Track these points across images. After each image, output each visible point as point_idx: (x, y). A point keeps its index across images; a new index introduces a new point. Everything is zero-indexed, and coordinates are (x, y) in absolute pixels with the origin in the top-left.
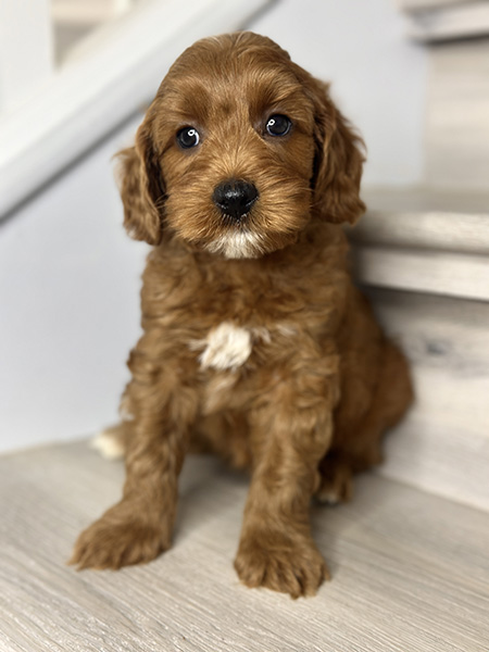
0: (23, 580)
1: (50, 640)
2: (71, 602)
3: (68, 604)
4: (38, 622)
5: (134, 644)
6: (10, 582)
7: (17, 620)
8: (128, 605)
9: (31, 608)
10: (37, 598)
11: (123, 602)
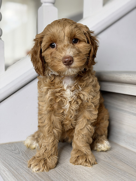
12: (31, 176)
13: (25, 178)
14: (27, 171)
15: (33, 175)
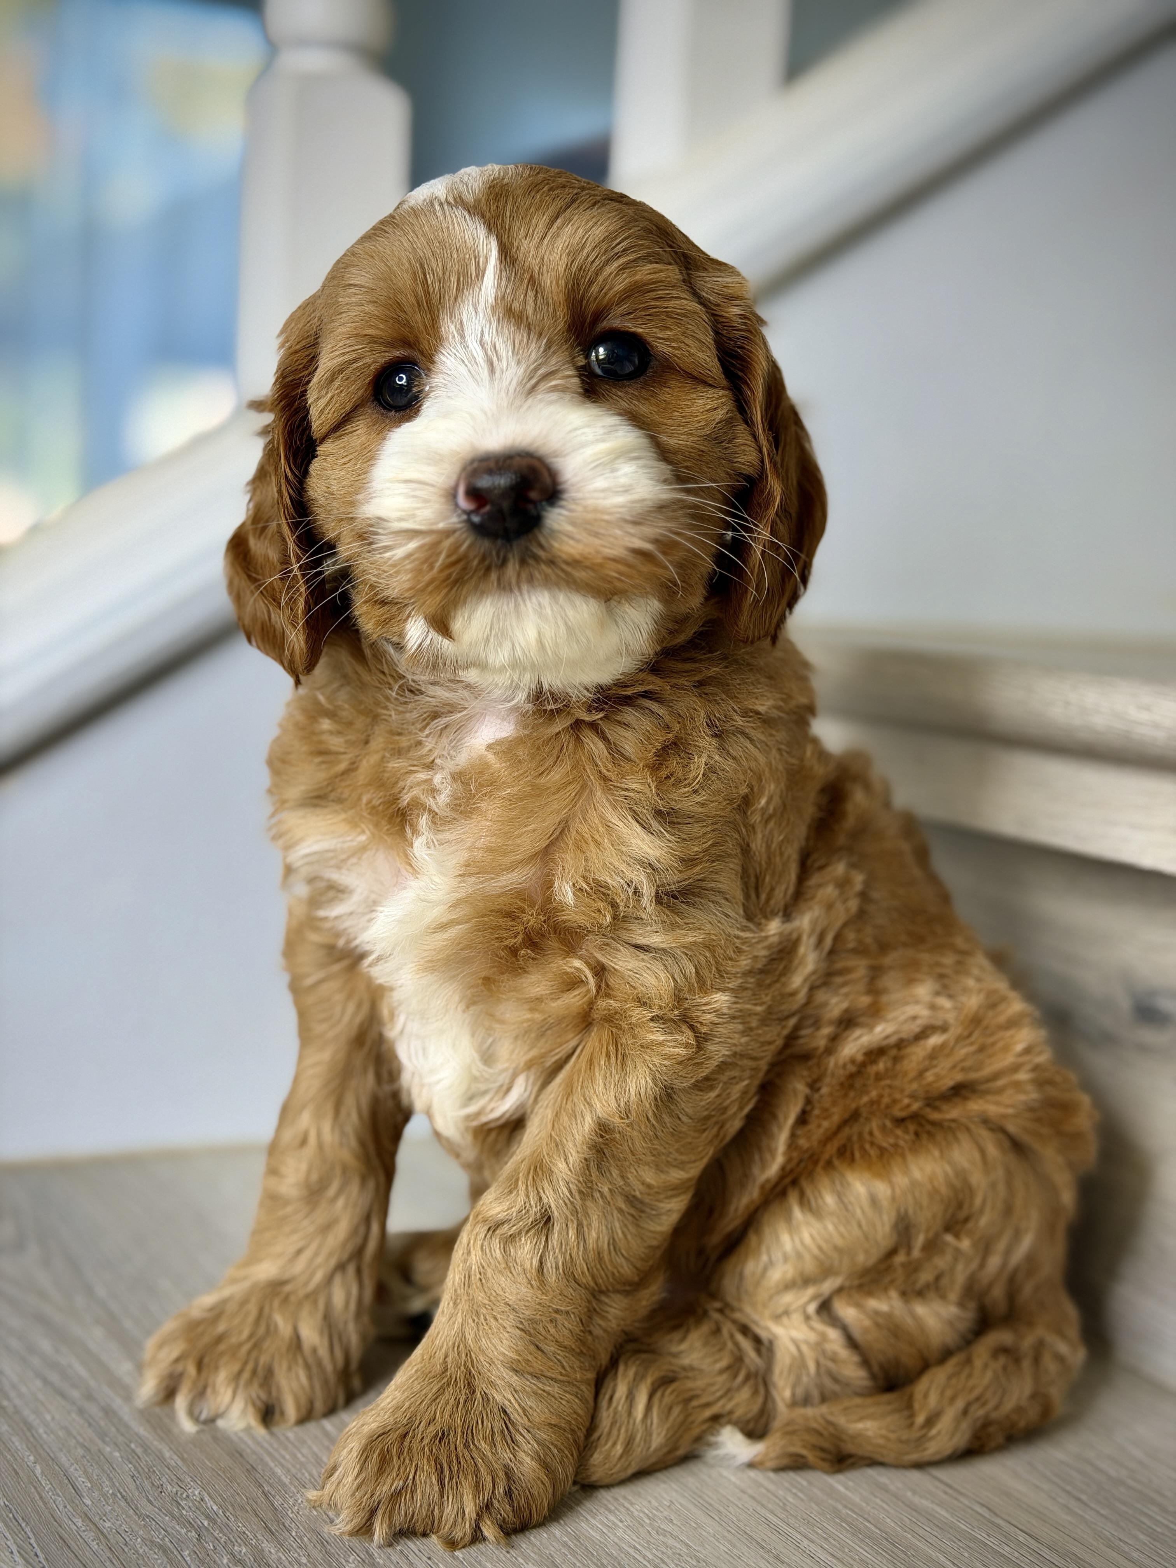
0: (89, 1396)
1: (86, 1517)
2: (167, 1454)
3: (161, 1458)
4: (81, 1481)
5: (259, 1555)
6: (63, 1395)
7: (38, 1470)
8: (286, 1480)
9: (80, 1451)
10: (103, 1435)
11: (279, 1471)
12: (81, 1412)
13: (30, 1427)
14: (54, 1377)
15: (93, 1410)
